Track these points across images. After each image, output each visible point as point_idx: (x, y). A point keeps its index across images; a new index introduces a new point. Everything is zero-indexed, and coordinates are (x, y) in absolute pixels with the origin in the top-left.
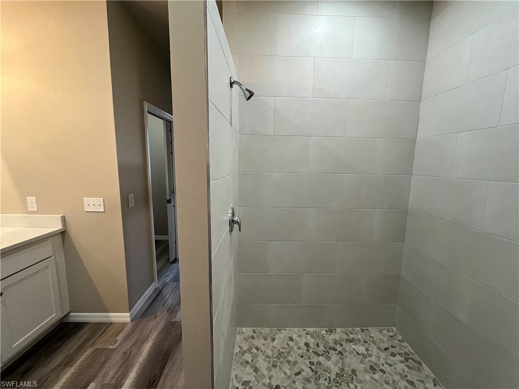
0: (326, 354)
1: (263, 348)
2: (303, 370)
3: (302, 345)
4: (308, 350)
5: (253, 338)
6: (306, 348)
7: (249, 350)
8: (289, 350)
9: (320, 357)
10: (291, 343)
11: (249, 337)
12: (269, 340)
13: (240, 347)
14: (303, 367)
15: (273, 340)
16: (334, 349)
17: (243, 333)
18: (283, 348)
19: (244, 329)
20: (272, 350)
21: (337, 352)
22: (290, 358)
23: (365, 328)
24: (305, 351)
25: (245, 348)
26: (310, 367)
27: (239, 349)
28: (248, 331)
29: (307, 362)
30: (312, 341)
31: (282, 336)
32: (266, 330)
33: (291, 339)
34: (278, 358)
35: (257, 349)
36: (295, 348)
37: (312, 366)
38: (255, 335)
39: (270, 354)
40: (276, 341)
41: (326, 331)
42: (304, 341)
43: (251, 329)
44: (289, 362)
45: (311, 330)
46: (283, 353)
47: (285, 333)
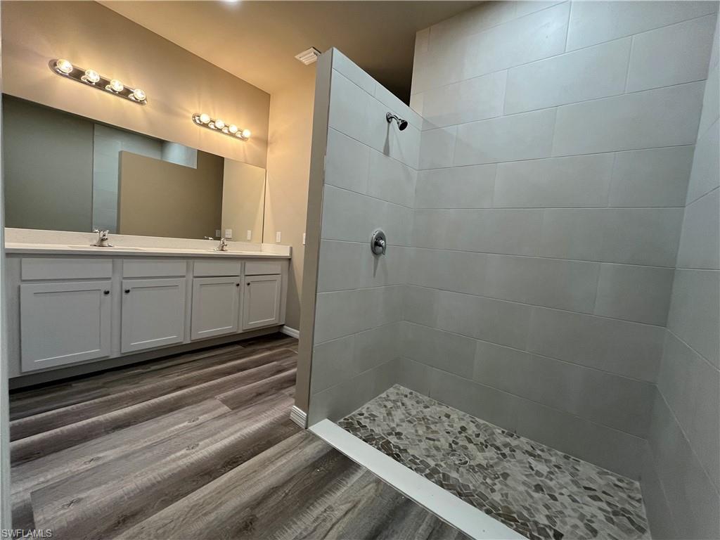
0: (483, 447)
1: (410, 407)
2: (439, 441)
3: (457, 426)
4: (460, 433)
5: (406, 396)
6: (460, 430)
7: (394, 401)
8: (436, 420)
9: (471, 444)
10: (444, 418)
11: (402, 395)
12: (422, 405)
13: (388, 396)
14: (442, 440)
15: (426, 407)
16: (498, 448)
17: (399, 389)
18: (430, 416)
19: (402, 388)
20: (418, 412)
21: (499, 452)
22: (432, 426)
23: (573, 457)
24: (457, 431)
25: (392, 398)
26: (450, 444)
27: (385, 396)
28: (404, 390)
29: (451, 440)
30: (472, 429)
31: (438, 409)
32: (426, 398)
33: (448, 416)
34: (419, 420)
35: (403, 404)
36: (446, 424)
37: (453, 444)
38: (409, 396)
39: (414, 412)
40: (428, 409)
41: (503, 432)
42: (463, 424)
43: (410, 391)
44: (428, 428)
45: (481, 421)
46: (428, 420)
47: (445, 409)
